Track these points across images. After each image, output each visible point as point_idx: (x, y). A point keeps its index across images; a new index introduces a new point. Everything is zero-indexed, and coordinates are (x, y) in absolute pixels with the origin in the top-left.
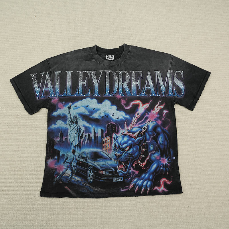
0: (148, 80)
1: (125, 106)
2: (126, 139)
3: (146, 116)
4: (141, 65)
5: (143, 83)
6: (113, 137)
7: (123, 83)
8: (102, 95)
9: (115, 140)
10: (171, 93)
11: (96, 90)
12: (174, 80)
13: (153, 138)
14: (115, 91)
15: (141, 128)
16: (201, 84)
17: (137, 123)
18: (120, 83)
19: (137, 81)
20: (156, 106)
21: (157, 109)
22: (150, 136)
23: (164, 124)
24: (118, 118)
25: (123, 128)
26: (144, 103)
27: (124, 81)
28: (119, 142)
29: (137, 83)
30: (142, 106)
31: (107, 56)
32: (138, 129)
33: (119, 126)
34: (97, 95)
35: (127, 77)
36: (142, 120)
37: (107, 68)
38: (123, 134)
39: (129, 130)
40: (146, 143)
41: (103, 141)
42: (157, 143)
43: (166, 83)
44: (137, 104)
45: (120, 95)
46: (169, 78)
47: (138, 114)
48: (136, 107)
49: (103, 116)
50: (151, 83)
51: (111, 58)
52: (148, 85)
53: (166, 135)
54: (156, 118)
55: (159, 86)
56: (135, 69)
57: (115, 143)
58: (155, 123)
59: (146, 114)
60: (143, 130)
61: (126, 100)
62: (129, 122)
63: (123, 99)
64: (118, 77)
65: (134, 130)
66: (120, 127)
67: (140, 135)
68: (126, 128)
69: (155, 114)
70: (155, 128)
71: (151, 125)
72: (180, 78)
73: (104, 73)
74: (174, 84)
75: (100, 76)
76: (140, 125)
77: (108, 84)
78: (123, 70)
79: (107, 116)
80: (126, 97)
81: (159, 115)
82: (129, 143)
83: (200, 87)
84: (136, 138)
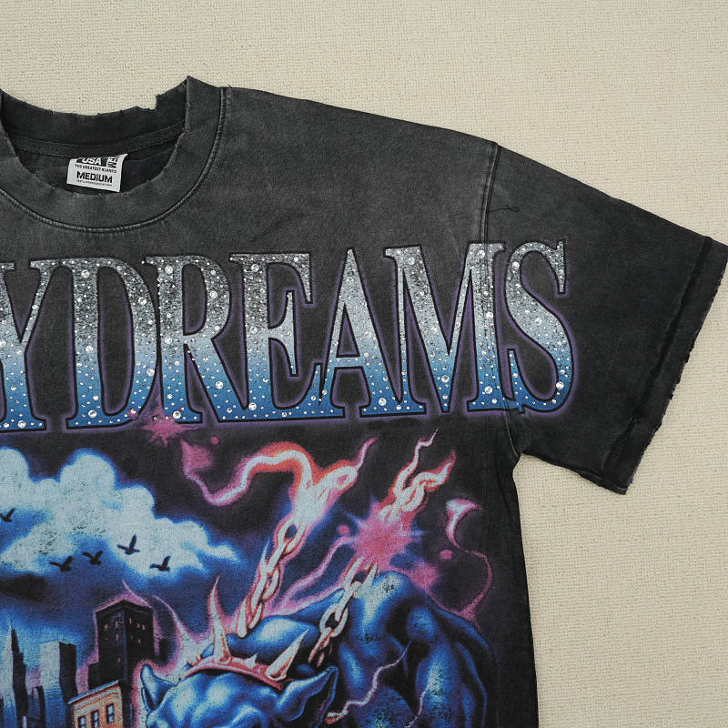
0: (345, 310)
1: (204, 489)
2: (219, 694)
3: (341, 542)
4: (302, 215)
5: (314, 330)
6: (140, 686)
7: (186, 340)
8: (56, 424)
9: (152, 705)
10: (489, 390)
11: (14, 394)
12: (511, 305)
13: (386, 679)
14: (139, 393)
15: (311, 619)
16: (674, 325)
17: (283, 588)
18: (167, 341)
19: (274, 320)
20: (403, 475)
21: (407, 493)
22: (368, 665)
23: (453, 586)
24: (164, 567)
25: (199, 625)
26: (324, 458)
27: (193, 323)
28: (179, 715)
29: (278, 333)
30: (317, 478)
31: (73, 162)
32: (290, 625)
33: (171, 616)
34: (22, 425)
35: (213, 295)
36: (314, 568)
37: (79, 243)
38: (202, 665)
39: (235, 636)
40: (345, 712)
41: (76, 716)
42: (413, 703)
43: (458, 323)
44: (285, 469)
45: (171, 415)
46: (477, 295)
47: (291, 533)
48: (277, 487)
49: (70, 559)
50: (365, 332)
51: (102, 173)
52: (349, 346)
53: (466, 654)
54: (403, 552)
55: (416, 349)
56: (261, 244)
57: (151, 721)
58: (395, 580)
59: (343, 529)
60: (325, 632)
61: (210, 446)
62: (232, 588)
63: (191, 444)
64: (155, 301)
65: (271, 633)
66: (181, 618)
67: (304, 668)
68: (218, 626)
69: (394, 528)
70: (397, 614)
71: (374, 598)
72: (542, 291)
73: (63, 279)
74: (506, 329)
75: (38, 301)
76: (304, 604)
77: (89, 349)
78: (182, 254)
79: (95, 556)
80: (212, 425)
81: (419, 533)
82: (241, 722)
83: (669, 341)
84: (285, 683)
